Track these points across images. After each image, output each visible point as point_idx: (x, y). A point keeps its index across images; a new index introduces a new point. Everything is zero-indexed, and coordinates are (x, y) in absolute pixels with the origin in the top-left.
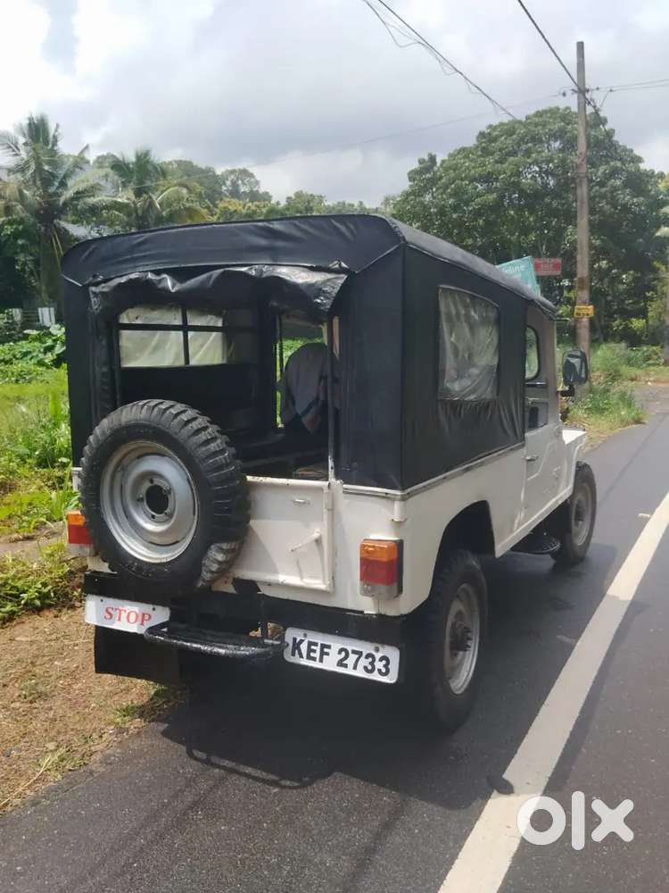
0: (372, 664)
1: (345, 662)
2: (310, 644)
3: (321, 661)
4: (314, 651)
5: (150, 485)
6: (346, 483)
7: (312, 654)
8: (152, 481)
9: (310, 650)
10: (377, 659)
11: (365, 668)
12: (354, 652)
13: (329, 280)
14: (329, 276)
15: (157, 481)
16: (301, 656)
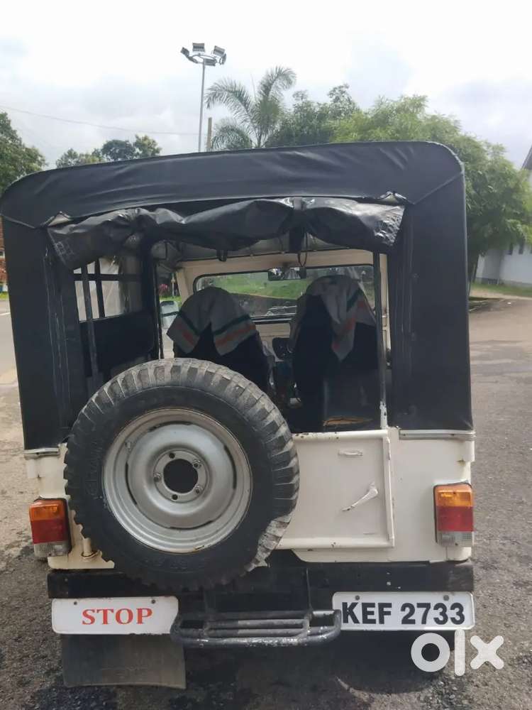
0: (443, 614)
1: (411, 618)
2: (365, 606)
3: (382, 621)
4: (372, 613)
5: (169, 460)
6: (403, 429)
7: (370, 617)
8: (172, 455)
9: (365, 613)
10: (448, 607)
11: (437, 620)
12: (420, 605)
13: (389, 211)
14: (389, 208)
15: (180, 455)
16: (356, 621)
